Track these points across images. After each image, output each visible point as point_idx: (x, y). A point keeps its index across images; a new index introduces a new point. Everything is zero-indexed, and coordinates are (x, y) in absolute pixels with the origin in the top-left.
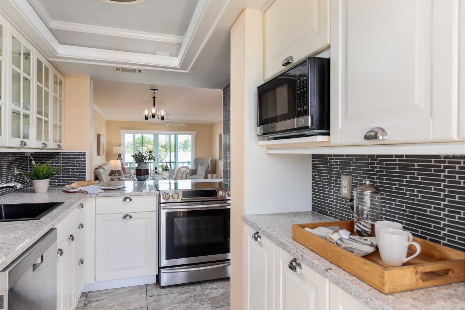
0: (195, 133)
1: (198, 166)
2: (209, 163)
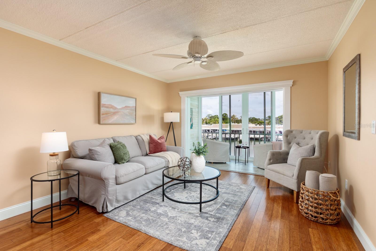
1: (291, 145)
2: (316, 142)
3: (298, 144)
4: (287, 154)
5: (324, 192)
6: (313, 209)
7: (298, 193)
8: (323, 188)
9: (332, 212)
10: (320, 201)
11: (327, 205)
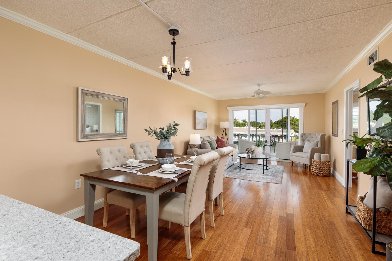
0: (304, 104)
1: (304, 142)
2: (319, 139)
3: (309, 141)
4: (303, 147)
5: (323, 162)
6: (318, 170)
7: (310, 166)
8: (323, 159)
9: (326, 170)
10: (321, 166)
11: (324, 167)
